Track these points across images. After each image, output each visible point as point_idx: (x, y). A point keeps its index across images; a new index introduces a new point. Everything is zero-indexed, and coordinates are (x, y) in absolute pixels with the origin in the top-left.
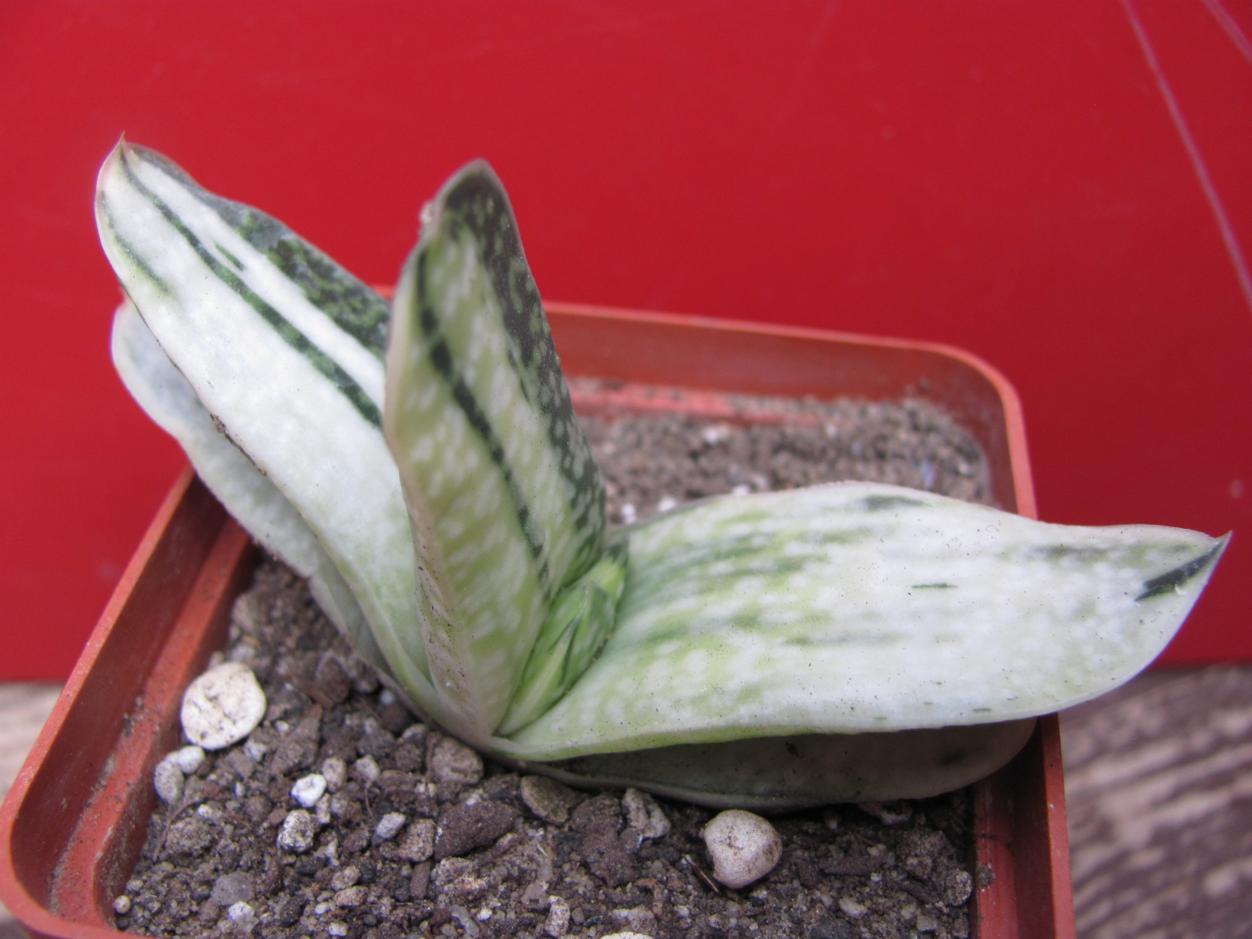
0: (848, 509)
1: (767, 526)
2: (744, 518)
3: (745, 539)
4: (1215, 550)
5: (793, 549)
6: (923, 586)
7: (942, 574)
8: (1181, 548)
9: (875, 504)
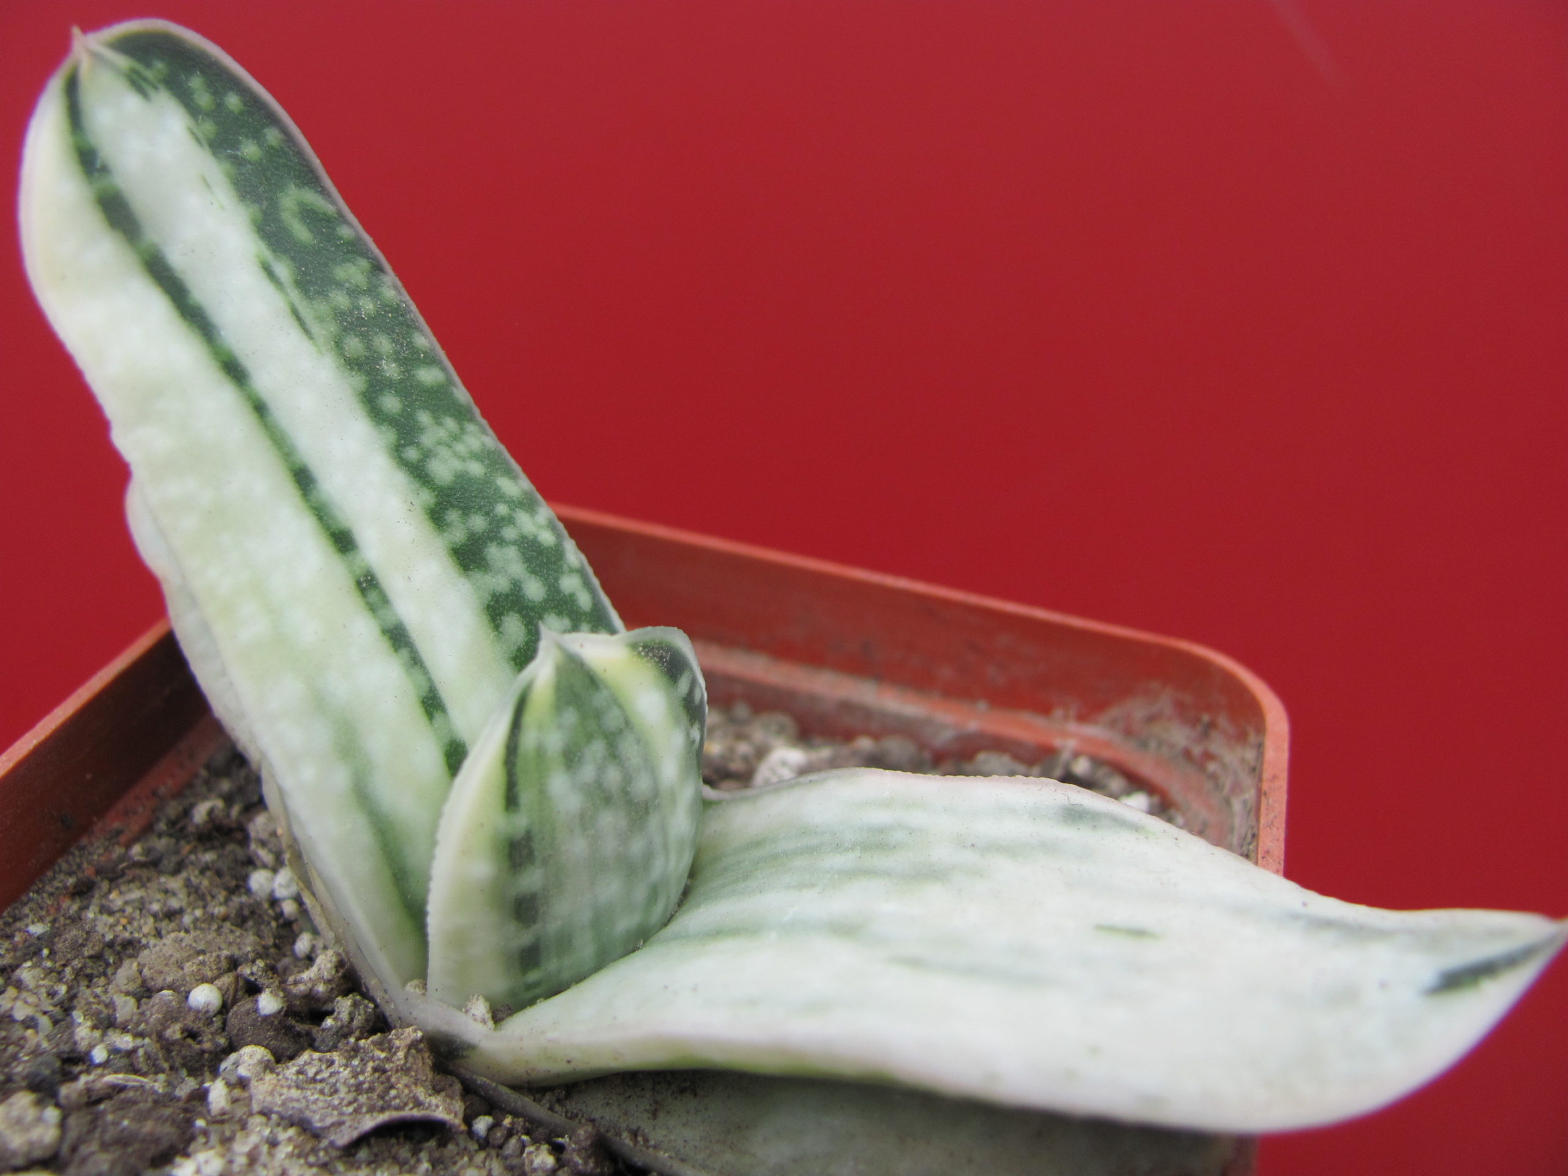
0: (1035, 814)
1: (917, 818)
2: (887, 804)
3: (882, 830)
4: (1551, 940)
5: (942, 854)
6: (1113, 929)
7: (1142, 917)
8: (1504, 933)
9: (1073, 815)
